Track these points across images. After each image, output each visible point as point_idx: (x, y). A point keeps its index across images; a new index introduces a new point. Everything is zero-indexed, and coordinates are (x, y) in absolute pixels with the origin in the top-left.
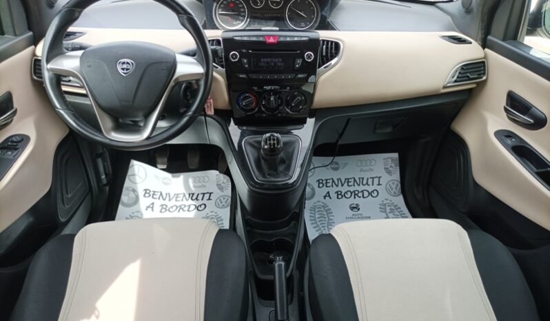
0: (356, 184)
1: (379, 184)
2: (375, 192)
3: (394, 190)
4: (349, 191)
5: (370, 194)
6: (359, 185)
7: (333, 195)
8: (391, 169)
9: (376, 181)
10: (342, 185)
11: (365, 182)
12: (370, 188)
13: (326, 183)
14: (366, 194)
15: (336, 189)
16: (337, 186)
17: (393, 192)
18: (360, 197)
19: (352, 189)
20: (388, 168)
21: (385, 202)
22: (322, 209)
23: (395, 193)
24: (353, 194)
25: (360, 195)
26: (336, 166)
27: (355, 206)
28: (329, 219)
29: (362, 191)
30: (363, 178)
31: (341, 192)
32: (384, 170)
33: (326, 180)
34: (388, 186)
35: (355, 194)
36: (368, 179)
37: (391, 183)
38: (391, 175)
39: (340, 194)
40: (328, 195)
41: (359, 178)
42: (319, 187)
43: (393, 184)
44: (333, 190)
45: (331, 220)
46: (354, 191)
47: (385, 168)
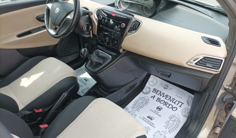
0: (169, 100)
1: (180, 106)
2: (176, 109)
3: (186, 113)
4: (164, 101)
5: (172, 108)
6: (170, 101)
7: (156, 98)
8: (190, 102)
9: (180, 104)
10: (163, 97)
11: (174, 101)
12: (174, 105)
13: (157, 92)
14: (171, 106)
15: (159, 96)
16: (161, 96)
17: (184, 114)
18: (166, 106)
19: (166, 101)
20: (188, 101)
21: (176, 115)
22: (145, 101)
23: (185, 115)
24: (165, 103)
25: (168, 105)
26: (167, 87)
27: (160, 108)
28: (143, 106)
29: (170, 105)
30: (174, 99)
31: (160, 99)
32: (186, 101)
33: (158, 91)
34: (184, 110)
35: (165, 104)
36: (177, 101)
37: (186, 109)
38: (188, 106)
39: (159, 100)
40: (154, 97)
41: (173, 98)
42: (153, 92)
43: (187, 110)
44: (157, 96)
45: (144, 106)
46: (166, 102)
47: (187, 101)
